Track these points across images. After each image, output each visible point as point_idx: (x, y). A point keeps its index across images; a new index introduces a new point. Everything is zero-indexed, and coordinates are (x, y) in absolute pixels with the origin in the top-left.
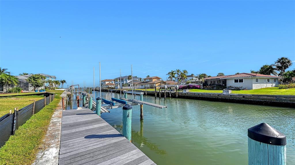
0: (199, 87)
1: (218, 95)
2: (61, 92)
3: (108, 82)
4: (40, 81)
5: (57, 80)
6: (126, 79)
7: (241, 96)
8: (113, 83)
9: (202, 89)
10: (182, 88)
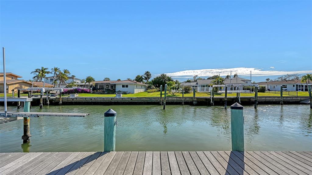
0: (89, 91)
1: (111, 99)
7: (129, 99)
9: (93, 93)
10: (67, 92)
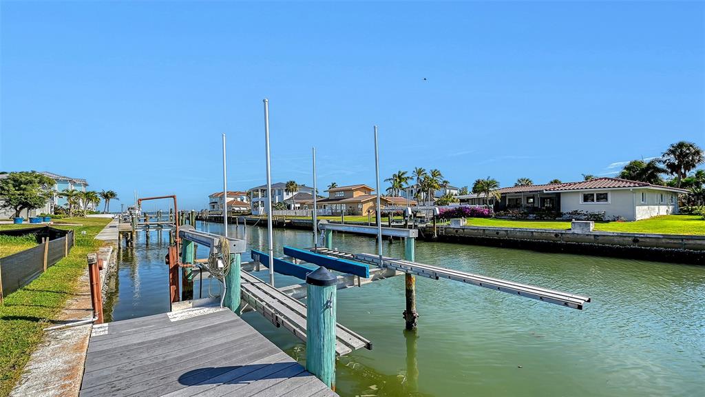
0: (486, 213)
1: (556, 235)
2: (102, 224)
3: (232, 199)
4: (37, 191)
5: (89, 189)
6: (279, 191)
7: (627, 239)
8: (245, 201)
9: (495, 218)
10: (443, 215)
